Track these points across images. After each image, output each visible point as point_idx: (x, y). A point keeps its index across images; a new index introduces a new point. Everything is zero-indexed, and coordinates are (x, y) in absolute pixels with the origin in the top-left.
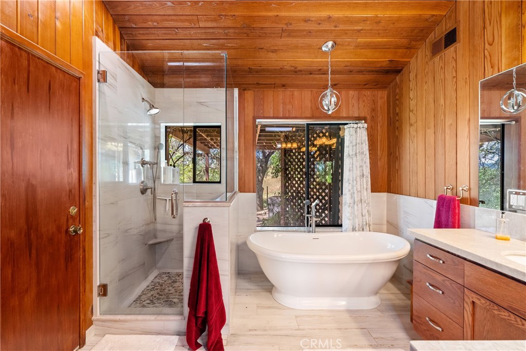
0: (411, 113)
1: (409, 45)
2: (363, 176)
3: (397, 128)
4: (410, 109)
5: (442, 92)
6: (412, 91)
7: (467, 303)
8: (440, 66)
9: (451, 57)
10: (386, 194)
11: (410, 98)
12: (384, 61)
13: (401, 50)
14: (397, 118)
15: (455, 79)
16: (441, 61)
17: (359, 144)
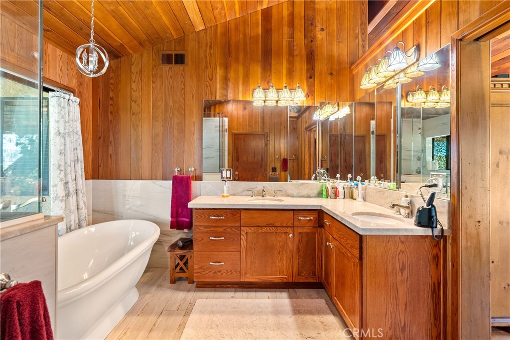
0: (133, 103)
1: (144, 42)
2: (78, 162)
3: (111, 112)
4: (131, 99)
5: (171, 96)
6: (136, 83)
7: (243, 235)
8: (169, 76)
9: (180, 73)
10: (92, 180)
11: (131, 88)
12: (117, 41)
13: (136, 42)
14: (111, 102)
15: (183, 91)
16: (170, 72)
17: (72, 121)
